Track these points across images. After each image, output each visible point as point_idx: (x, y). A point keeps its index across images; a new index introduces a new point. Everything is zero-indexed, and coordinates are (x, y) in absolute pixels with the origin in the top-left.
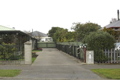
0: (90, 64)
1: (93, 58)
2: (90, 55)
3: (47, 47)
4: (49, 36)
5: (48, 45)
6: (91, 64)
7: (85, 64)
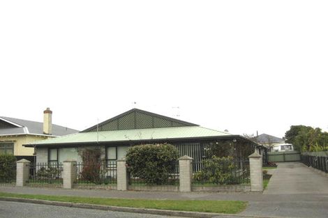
3: (285, 161)
4: (286, 142)
5: (286, 156)
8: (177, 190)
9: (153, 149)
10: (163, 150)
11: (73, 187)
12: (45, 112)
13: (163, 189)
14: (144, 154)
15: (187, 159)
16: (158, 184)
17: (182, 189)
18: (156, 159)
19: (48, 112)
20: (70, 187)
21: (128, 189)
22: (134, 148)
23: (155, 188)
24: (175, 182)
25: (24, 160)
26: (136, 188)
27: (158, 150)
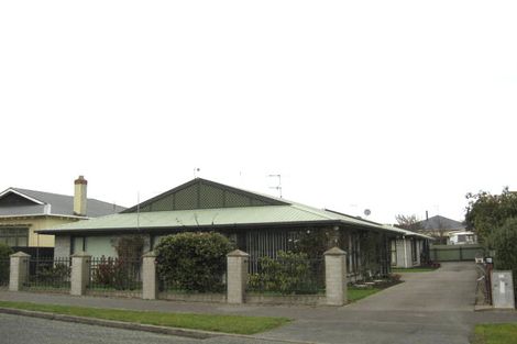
0: (502, 310)
1: (511, 292)
2: (502, 284)
3: (462, 260)
5: (464, 253)
6: (508, 309)
7: (492, 310)
8: (224, 301)
9: (190, 241)
10: (204, 242)
11: (84, 293)
12: (76, 182)
13: (207, 298)
14: (178, 247)
15: (237, 256)
16: (200, 292)
17: (230, 300)
18: (193, 255)
19: (81, 182)
20: (80, 294)
21: (157, 298)
22: (165, 238)
23: (194, 298)
24: (222, 289)
25: (21, 254)
26: (169, 297)
27: (197, 242)
